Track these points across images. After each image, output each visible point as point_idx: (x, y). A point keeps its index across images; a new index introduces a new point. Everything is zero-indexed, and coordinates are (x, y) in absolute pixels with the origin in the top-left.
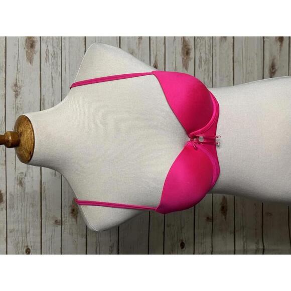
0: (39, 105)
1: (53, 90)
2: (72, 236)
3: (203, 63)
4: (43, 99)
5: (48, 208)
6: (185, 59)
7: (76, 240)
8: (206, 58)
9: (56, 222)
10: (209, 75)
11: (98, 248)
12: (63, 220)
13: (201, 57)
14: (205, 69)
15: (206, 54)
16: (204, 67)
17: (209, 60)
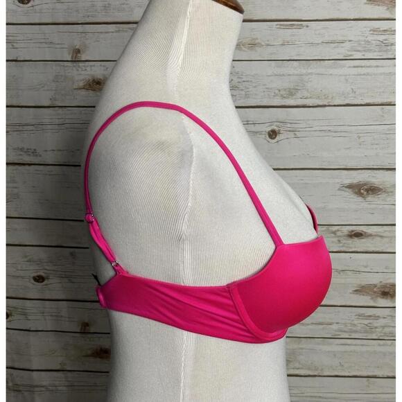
0: (291, 18)
1: (318, 44)
2: (54, 81)
3: (366, 322)
4: (301, 25)
5: (102, 36)
6: (375, 289)
7: (46, 88)
8: (376, 328)
9: (78, 51)
10: (345, 332)
11: (31, 128)
12: (81, 64)
13: (377, 318)
14: (355, 325)
15: (383, 327)
16: (360, 324)
17: (372, 332)
